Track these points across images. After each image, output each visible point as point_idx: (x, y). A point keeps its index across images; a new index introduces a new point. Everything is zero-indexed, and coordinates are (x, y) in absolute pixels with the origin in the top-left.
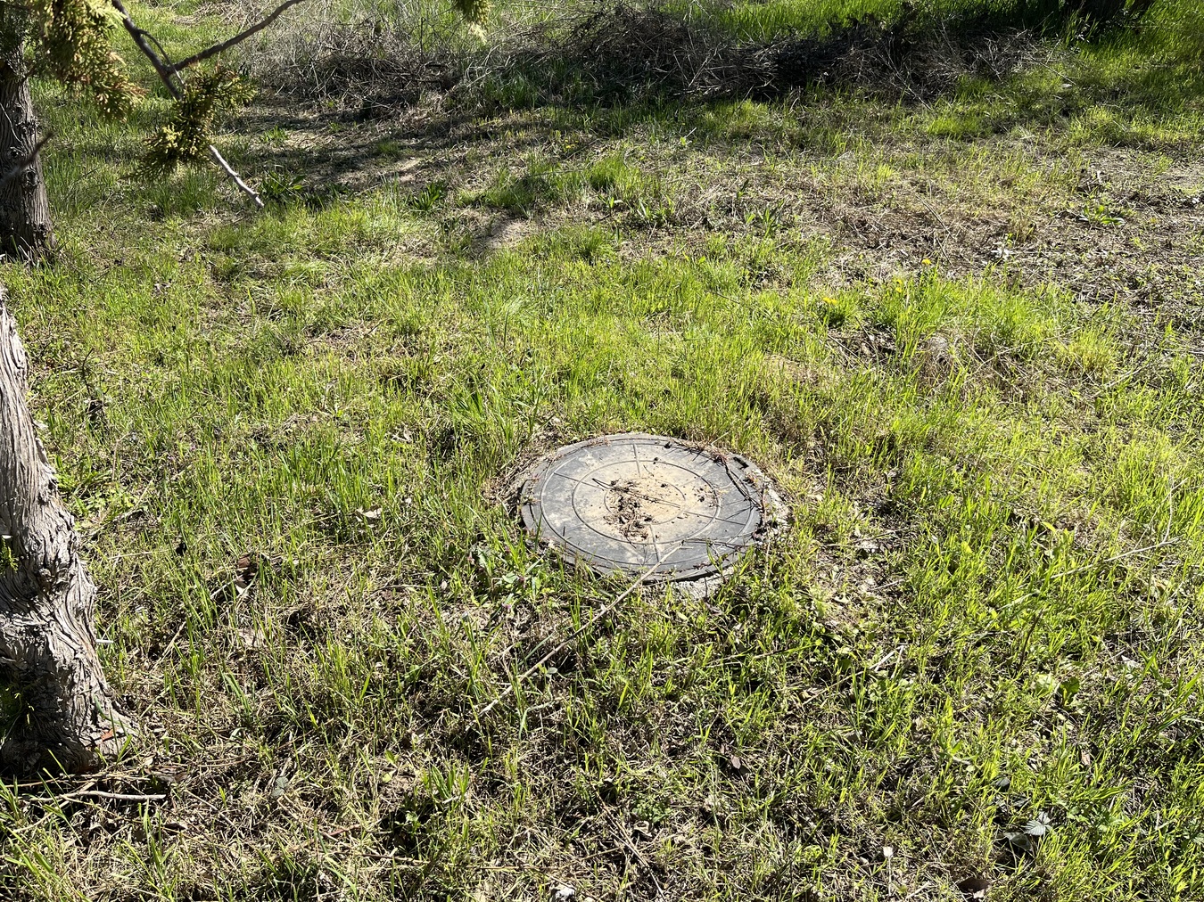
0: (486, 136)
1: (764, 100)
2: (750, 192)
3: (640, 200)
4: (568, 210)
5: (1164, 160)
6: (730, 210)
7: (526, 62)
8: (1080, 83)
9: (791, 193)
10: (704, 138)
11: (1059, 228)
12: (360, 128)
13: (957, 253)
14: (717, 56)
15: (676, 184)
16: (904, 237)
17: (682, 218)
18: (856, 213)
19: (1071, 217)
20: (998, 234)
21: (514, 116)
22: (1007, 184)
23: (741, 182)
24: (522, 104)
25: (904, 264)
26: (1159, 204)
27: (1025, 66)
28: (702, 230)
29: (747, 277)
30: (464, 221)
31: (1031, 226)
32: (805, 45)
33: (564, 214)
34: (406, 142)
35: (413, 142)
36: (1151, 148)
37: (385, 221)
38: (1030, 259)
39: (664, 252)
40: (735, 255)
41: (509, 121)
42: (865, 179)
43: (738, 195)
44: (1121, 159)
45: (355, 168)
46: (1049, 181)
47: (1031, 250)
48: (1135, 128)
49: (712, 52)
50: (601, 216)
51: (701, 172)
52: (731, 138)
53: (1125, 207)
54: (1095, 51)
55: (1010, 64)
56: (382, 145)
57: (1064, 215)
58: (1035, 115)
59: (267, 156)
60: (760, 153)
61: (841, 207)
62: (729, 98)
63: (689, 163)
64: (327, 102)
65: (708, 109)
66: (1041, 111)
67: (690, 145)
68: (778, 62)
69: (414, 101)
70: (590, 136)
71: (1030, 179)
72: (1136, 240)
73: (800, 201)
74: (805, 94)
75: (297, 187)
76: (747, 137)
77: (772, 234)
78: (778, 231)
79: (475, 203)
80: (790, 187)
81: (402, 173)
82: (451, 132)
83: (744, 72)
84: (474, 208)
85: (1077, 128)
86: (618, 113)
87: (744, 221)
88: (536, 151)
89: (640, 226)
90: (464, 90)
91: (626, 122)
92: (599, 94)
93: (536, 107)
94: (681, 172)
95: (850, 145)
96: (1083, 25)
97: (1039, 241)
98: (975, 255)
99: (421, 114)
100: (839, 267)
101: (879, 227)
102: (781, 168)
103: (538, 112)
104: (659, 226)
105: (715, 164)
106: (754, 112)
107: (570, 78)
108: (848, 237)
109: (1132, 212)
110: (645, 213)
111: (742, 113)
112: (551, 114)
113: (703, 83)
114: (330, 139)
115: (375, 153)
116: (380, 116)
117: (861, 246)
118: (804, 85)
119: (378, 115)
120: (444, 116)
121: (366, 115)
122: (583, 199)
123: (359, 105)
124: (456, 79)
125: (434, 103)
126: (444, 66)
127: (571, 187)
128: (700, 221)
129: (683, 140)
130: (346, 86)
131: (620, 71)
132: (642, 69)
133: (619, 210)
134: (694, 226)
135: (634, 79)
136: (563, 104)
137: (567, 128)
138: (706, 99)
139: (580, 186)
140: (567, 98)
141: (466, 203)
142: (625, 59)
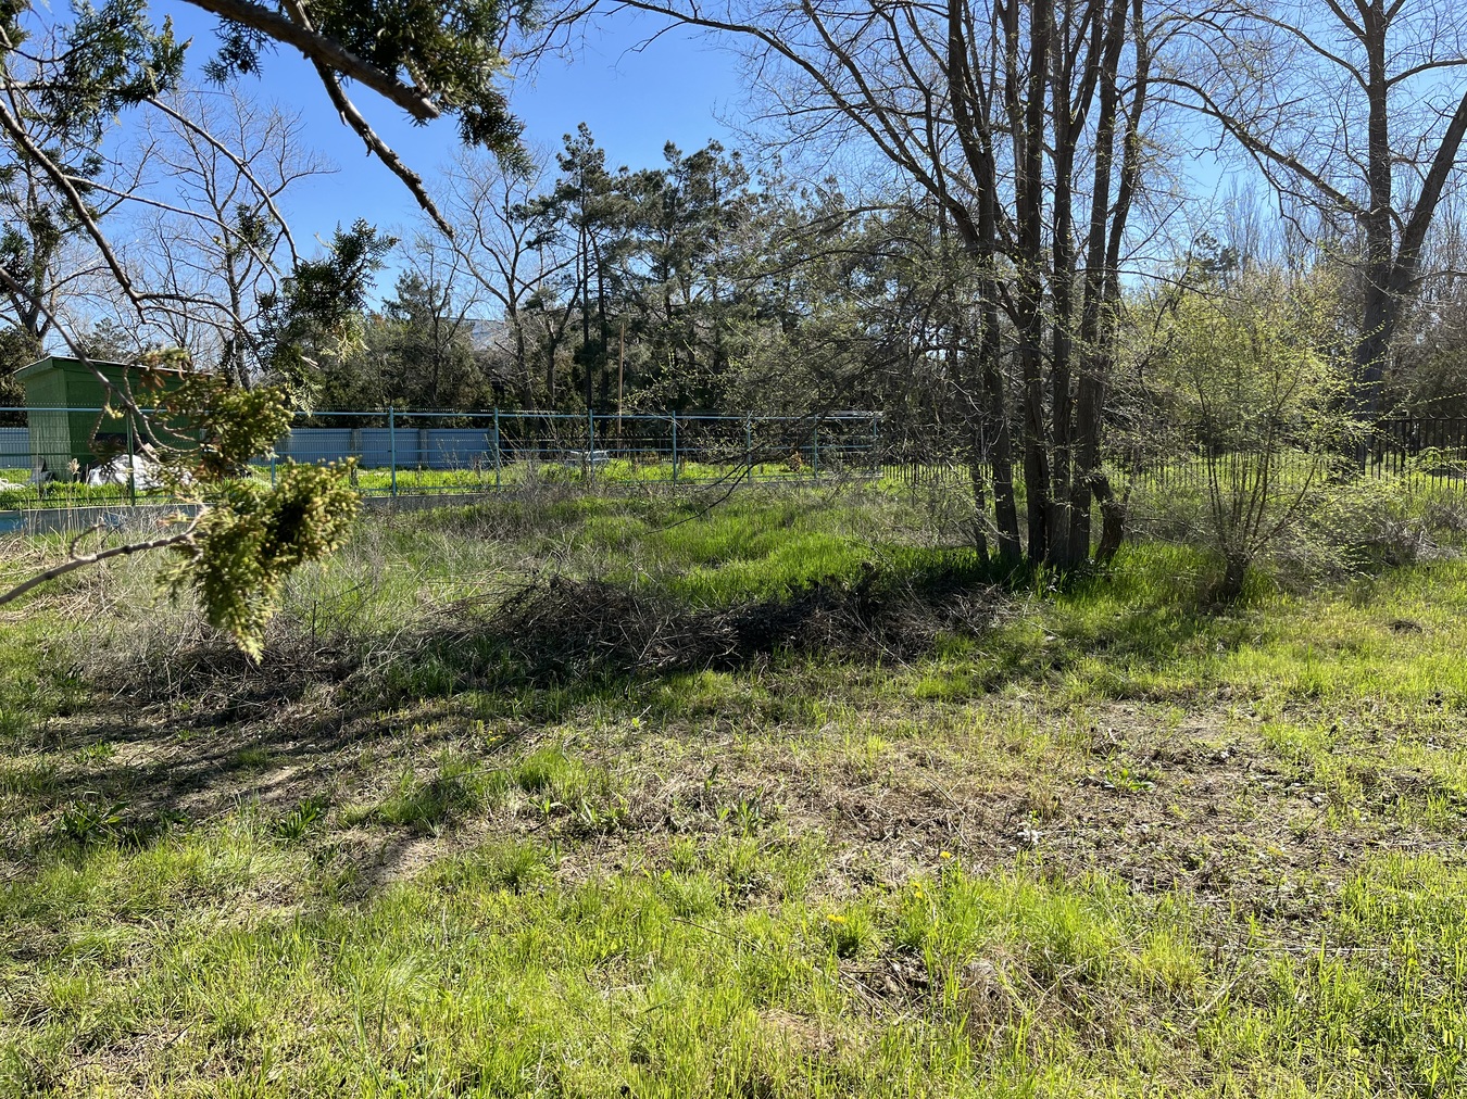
0: (386, 732)
1: (728, 669)
2: (720, 778)
3: (584, 801)
4: (490, 820)
5: (1173, 712)
6: (698, 805)
7: (443, 643)
8: (1064, 635)
9: (771, 777)
10: (660, 716)
11: (1085, 798)
12: (219, 733)
13: (979, 838)
14: (669, 626)
15: (629, 778)
16: (913, 824)
17: (639, 819)
18: (851, 796)
19: (1095, 785)
20: (1020, 811)
21: (425, 706)
22: (1015, 750)
23: (709, 768)
24: (437, 690)
25: (919, 858)
26: (1185, 761)
27: (1003, 620)
28: (666, 834)
29: (727, 893)
30: (347, 848)
31: (1054, 799)
32: (766, 608)
33: (485, 825)
34: (279, 747)
35: (290, 746)
36: (1157, 699)
37: (233, 858)
38: (1065, 840)
39: (617, 867)
40: (709, 865)
41: (418, 712)
42: (853, 753)
43: (706, 785)
44: (1130, 713)
45: (202, 787)
46: (1059, 743)
47: (1062, 829)
48: (1134, 678)
49: (664, 621)
50: (533, 825)
51: (659, 759)
52: (693, 715)
53: (1151, 768)
54: (1072, 601)
55: (985, 620)
56: (245, 754)
57: (1087, 782)
58: (1024, 672)
59: (80, 779)
60: (728, 730)
61: (833, 791)
62: (686, 669)
63: (644, 748)
64: (179, 704)
65: (664, 683)
66: (1030, 666)
67: (645, 727)
68: (738, 628)
69: (296, 697)
70: (521, 723)
71: (1040, 743)
72: (1174, 808)
73: (783, 786)
74: (773, 660)
75: (113, 819)
76: (712, 712)
77: (753, 831)
78: (760, 827)
79: (362, 822)
80: (769, 769)
81: (268, 789)
82: (342, 731)
83: (703, 639)
84: (362, 828)
85: (1073, 682)
86: (557, 694)
87: (716, 817)
88: (452, 748)
89: (584, 834)
90: (362, 679)
91: (565, 706)
92: (533, 674)
93: (454, 693)
94: (635, 760)
95: (831, 714)
96: (1051, 576)
97: (1068, 817)
98: (1000, 840)
99: (304, 711)
100: (841, 870)
101: (881, 812)
102: (755, 746)
103: (456, 700)
104: (610, 832)
105: (673, 746)
106: (718, 684)
107: (497, 657)
108: (846, 828)
109: (1159, 773)
110: (589, 817)
111: (703, 686)
112: (473, 699)
113: (655, 655)
114: (175, 750)
115: (233, 766)
116: (245, 719)
117: (864, 838)
118: (770, 650)
119: (247, 715)
120: (332, 710)
121: (226, 719)
122: (511, 804)
123: (222, 706)
124: (354, 667)
125: (323, 696)
126: (339, 652)
127: (493, 791)
128: (662, 821)
129: (636, 721)
130: (209, 683)
131: (558, 647)
132: (584, 643)
133: (558, 815)
134: (655, 829)
135: (575, 654)
136: (488, 689)
137: (492, 717)
138: (661, 671)
139: (506, 788)
140: (493, 681)
141: (353, 822)
142: (564, 633)
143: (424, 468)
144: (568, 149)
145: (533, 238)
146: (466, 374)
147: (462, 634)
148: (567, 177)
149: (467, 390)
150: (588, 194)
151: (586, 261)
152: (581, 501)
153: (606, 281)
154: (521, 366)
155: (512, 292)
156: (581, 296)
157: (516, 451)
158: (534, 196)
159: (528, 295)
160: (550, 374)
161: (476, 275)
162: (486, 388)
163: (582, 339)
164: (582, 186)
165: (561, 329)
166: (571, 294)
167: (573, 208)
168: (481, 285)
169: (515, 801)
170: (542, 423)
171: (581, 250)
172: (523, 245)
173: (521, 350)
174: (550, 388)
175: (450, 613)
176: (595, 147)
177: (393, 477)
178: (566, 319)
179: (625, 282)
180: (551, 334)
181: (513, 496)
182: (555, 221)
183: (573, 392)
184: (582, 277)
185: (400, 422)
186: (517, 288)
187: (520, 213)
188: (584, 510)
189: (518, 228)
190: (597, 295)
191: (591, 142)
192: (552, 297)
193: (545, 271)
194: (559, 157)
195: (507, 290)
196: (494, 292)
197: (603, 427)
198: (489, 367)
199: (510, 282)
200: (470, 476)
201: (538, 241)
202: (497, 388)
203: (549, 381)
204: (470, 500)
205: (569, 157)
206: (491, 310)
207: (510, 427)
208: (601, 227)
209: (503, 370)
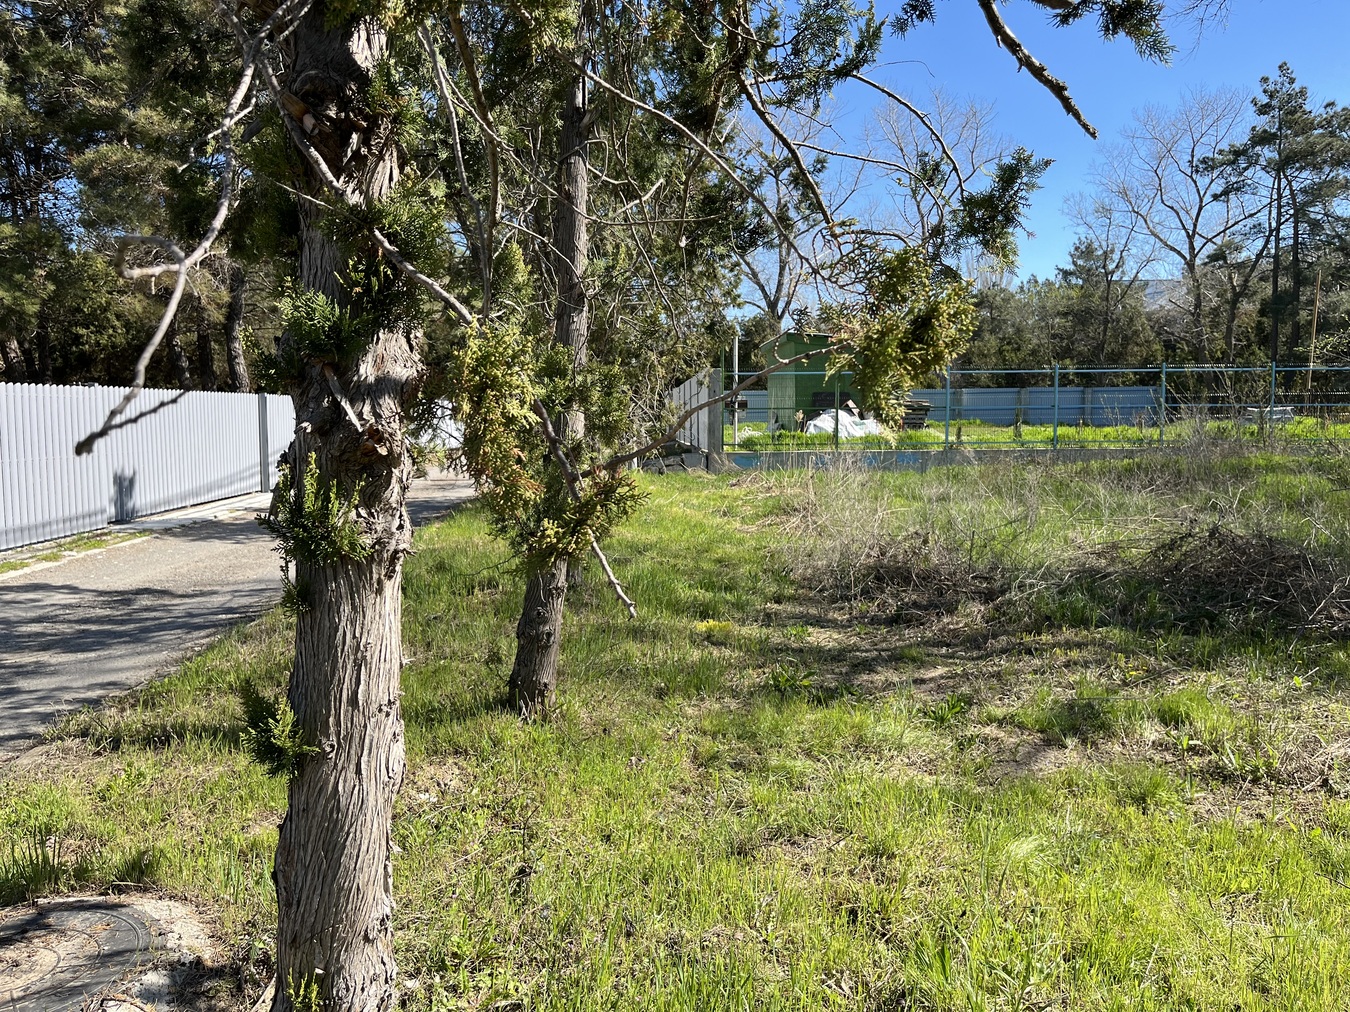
0: (1029, 652)
3: (1227, 745)
4: (1123, 744)
7: (1089, 579)
10: (1330, 681)
12: (888, 632)
15: (1283, 738)
17: (1291, 775)
21: (1067, 634)
24: (1081, 621)
28: (1322, 794)
30: (985, 740)
33: (1117, 748)
34: (935, 651)
35: (944, 650)
37: (890, 728)
39: (1260, 816)
41: (1061, 638)
45: (872, 670)
50: (1169, 758)
51: (1322, 722)
56: (906, 651)
59: (784, 649)
63: (1305, 708)
64: (859, 605)
65: (1339, 648)
67: (1310, 689)
69: (951, 610)
70: (1164, 664)
75: (806, 682)
79: (1001, 723)
81: (922, 682)
82: (988, 644)
84: (1000, 726)
86: (1205, 642)
88: (1091, 675)
89: (1224, 776)
90: (1010, 602)
91: (1216, 653)
92: (1181, 619)
93: (1097, 627)
94: (1293, 718)
99: (957, 624)
103: (1099, 633)
104: (1255, 781)
107: (1144, 598)
110: (1232, 762)
112: (1116, 634)
114: (854, 639)
115: (897, 659)
116: (908, 622)
119: (910, 621)
120: (980, 623)
121: (894, 621)
122: (1146, 734)
123: (892, 610)
124: (1003, 592)
125: (973, 614)
126: (992, 578)
127: (1129, 717)
128: (1318, 781)
129: (1298, 681)
130: (883, 592)
131: (1213, 598)
132: (1244, 596)
133: (1197, 754)
134: (1309, 787)
135: (1232, 606)
136: (1131, 627)
137: (1134, 653)
138: (1334, 635)
139: (1142, 718)
140: (1139, 621)
141: (991, 720)
142: (1220, 584)
143: (1086, 424)
144: (1265, 91)
145: (1219, 190)
146: (1136, 333)
147: (1109, 574)
148: (1263, 122)
149: (1135, 349)
150: (1286, 137)
151: (1280, 207)
152: (1256, 458)
153: (1303, 227)
154: (1197, 323)
155: (1192, 247)
156: (1272, 245)
157: (1182, 406)
158: (1224, 146)
159: (1210, 249)
160: (1229, 329)
161: (1153, 234)
162: (1157, 347)
163: (1269, 291)
164: (1280, 129)
165: (1246, 281)
166: (1260, 243)
167: (1268, 153)
168: (1159, 244)
169: (1152, 732)
170: (1216, 378)
171: (1275, 197)
172: (1207, 198)
173: (1198, 305)
174: (1228, 344)
175: (1099, 555)
176: (1297, 86)
177: (1055, 431)
178: (1252, 271)
179: (1326, 226)
180: (1234, 288)
181: (1176, 450)
182: (1246, 169)
183: (1255, 347)
184: (1274, 225)
185: (1065, 380)
186: (1198, 243)
187: (1208, 165)
188: (1258, 467)
189: (1203, 181)
190: (1291, 242)
191: (1292, 81)
192: (1238, 249)
193: (1230, 224)
194: (1254, 102)
195: (1187, 246)
196: (1173, 249)
197: (1288, 381)
198: (1160, 325)
199: (1191, 238)
200: (1133, 432)
201: (1226, 193)
202: (1169, 346)
203: (1227, 337)
204: (1130, 454)
205: (1265, 100)
206: (1169, 268)
207: (1179, 383)
208: (1301, 169)
209: (1177, 330)
